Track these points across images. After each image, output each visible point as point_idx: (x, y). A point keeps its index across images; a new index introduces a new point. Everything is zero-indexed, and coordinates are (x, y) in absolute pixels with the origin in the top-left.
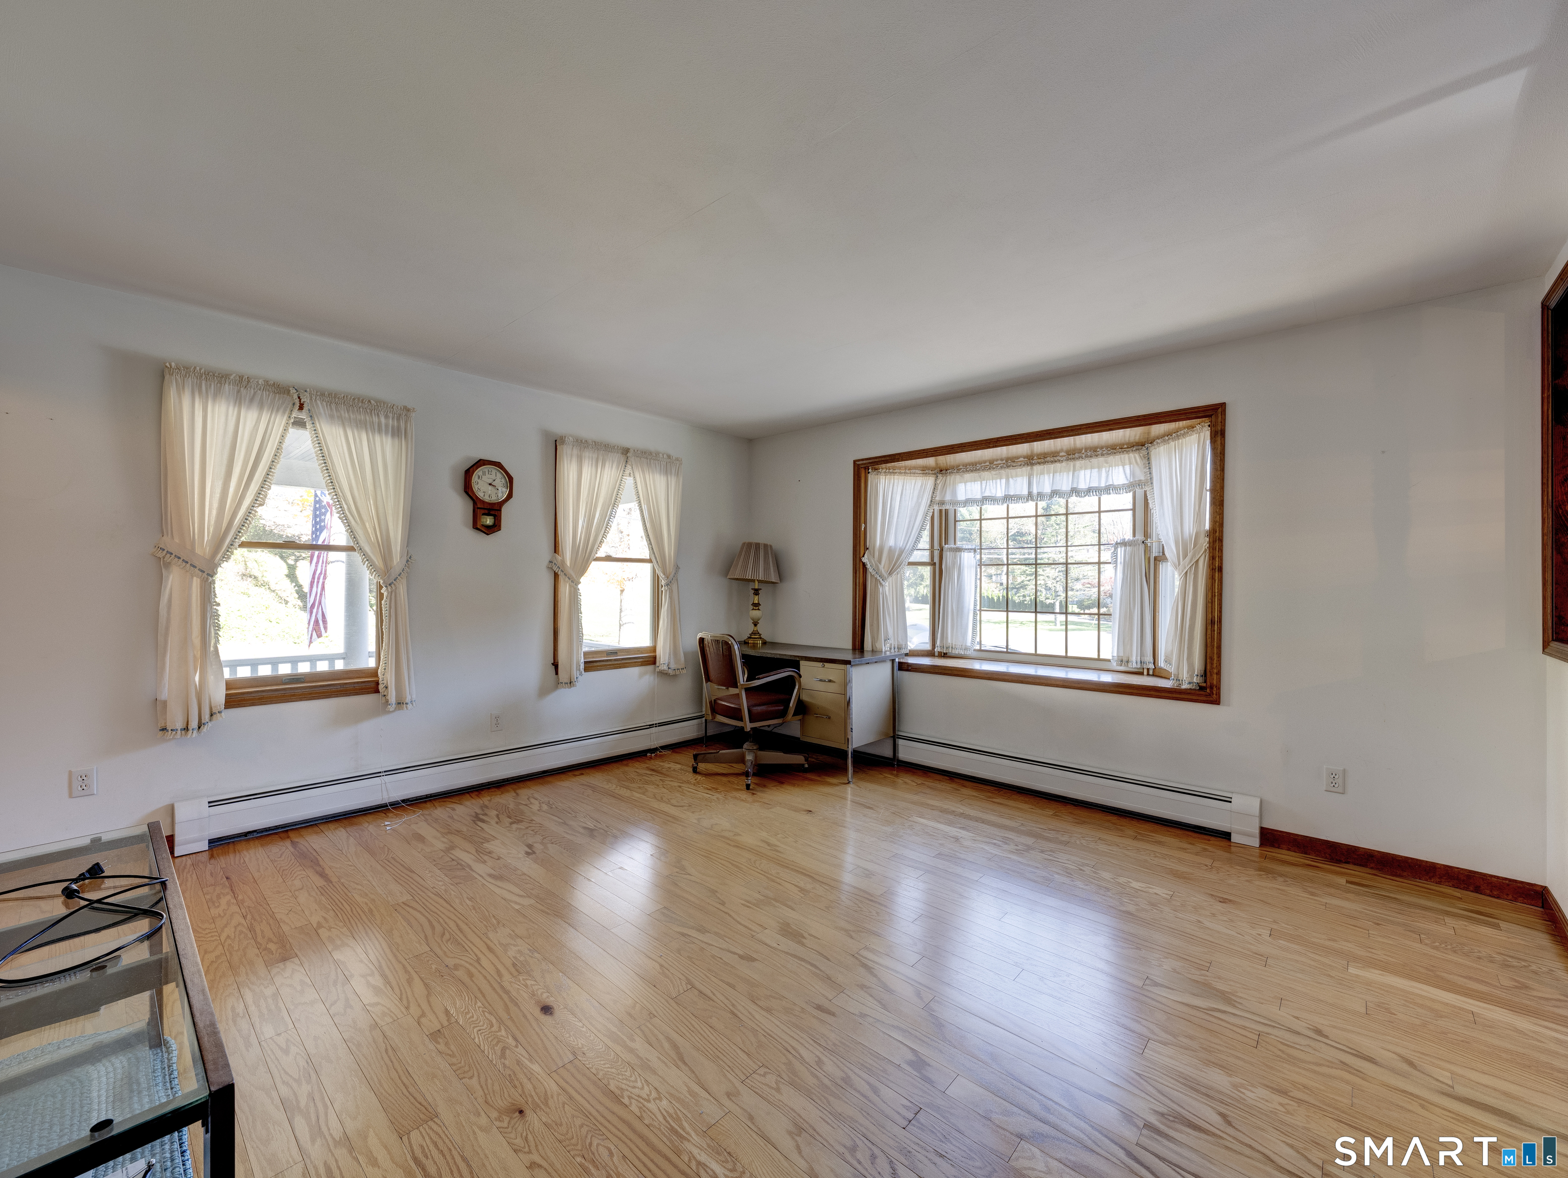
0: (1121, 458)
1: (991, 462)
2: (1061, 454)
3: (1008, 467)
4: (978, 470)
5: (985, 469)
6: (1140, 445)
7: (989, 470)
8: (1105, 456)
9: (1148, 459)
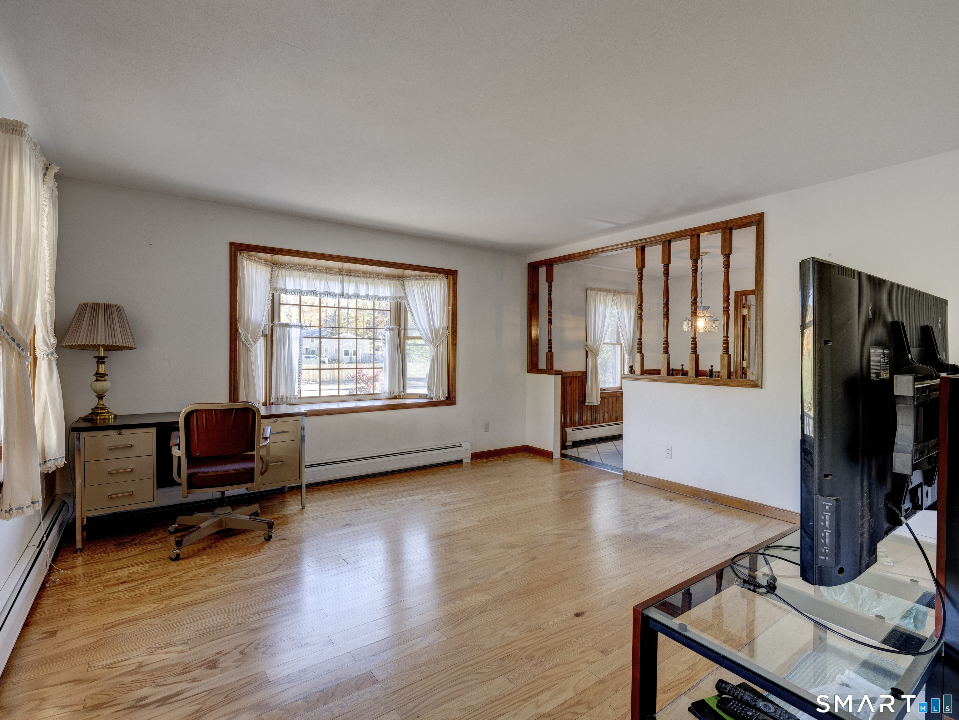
0: (389, 282)
1: (315, 267)
2: (360, 273)
3: (327, 273)
4: (305, 270)
5: (310, 270)
6: (399, 278)
7: (313, 272)
8: (382, 279)
9: (403, 285)
